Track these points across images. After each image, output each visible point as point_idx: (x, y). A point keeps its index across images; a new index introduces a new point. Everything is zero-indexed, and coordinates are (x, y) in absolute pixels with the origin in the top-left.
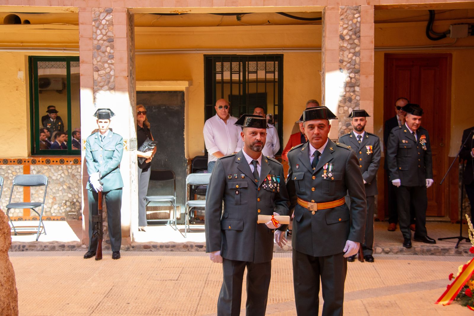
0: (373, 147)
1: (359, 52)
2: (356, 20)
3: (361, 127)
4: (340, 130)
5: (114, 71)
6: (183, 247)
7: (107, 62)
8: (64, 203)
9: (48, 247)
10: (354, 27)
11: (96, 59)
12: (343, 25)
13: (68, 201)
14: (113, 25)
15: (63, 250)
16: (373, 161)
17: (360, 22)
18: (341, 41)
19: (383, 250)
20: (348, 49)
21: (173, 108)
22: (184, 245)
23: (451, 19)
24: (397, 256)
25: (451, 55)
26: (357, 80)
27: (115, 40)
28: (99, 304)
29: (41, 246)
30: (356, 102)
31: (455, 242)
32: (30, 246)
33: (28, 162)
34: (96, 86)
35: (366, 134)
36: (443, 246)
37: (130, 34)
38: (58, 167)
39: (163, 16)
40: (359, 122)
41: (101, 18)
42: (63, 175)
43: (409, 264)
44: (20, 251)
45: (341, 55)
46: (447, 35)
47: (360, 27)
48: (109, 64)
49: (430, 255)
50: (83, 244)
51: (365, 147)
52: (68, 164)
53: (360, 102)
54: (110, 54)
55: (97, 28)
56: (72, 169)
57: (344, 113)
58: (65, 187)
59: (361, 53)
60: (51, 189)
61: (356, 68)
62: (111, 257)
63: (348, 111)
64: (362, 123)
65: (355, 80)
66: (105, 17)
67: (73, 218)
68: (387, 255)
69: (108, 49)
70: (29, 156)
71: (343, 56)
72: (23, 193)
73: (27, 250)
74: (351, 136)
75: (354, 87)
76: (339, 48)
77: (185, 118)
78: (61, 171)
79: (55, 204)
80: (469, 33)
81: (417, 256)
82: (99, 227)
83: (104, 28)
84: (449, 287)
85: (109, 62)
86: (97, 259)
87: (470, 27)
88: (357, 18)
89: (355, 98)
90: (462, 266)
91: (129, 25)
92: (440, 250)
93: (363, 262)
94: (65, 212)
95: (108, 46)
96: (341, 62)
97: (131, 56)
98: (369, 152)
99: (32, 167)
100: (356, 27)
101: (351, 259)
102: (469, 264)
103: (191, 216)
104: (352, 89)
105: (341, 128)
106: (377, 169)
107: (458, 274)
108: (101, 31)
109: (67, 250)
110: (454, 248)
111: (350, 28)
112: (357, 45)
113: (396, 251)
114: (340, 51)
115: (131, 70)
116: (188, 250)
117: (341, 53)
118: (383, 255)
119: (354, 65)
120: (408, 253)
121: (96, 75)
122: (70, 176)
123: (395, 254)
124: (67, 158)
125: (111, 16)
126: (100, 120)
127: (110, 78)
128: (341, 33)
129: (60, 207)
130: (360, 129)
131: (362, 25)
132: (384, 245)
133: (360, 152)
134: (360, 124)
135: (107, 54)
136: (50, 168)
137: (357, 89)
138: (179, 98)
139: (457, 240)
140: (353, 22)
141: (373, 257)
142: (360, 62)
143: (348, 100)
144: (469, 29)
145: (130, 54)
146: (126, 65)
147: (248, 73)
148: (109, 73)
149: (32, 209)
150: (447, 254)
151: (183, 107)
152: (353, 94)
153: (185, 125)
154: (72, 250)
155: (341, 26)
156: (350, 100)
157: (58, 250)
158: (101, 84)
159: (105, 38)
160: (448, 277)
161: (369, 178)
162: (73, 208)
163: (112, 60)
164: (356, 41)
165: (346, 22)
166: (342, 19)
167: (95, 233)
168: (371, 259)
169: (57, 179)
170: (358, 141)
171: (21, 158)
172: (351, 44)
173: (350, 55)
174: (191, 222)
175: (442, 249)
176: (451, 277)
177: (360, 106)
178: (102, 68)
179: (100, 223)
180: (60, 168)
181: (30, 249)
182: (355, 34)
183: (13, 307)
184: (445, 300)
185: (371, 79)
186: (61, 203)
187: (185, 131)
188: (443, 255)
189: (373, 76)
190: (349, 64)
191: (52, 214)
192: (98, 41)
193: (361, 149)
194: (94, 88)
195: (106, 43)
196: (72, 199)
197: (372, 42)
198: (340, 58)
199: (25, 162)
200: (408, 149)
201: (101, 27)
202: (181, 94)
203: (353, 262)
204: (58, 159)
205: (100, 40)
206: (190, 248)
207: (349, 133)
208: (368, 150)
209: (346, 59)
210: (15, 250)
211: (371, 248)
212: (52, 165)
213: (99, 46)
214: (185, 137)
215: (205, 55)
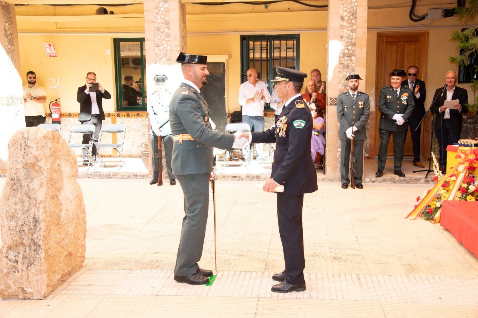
0: (364, 103)
1: (355, 30)
2: (353, 4)
3: (355, 87)
4: (340, 90)
5: (170, 46)
6: (222, 177)
7: (164, 40)
8: (140, 145)
9: (126, 176)
10: (352, 10)
11: (157, 38)
12: (344, 8)
13: (143, 144)
14: (169, 11)
15: (136, 178)
16: (364, 113)
17: (356, 6)
18: (342, 21)
19: (371, 180)
20: (347, 27)
21: (217, 75)
22: (223, 176)
23: (429, 5)
24: (380, 184)
25: (428, 33)
26: (353, 51)
27: (170, 23)
28: (155, 217)
29: (121, 175)
30: (353, 69)
31: (425, 174)
32: (113, 175)
33: (115, 115)
34: (157, 58)
35: (359, 92)
36: (415, 177)
37: (182, 18)
38: (135, 119)
39: (210, 6)
40: (354, 83)
41: (160, 6)
42: (139, 125)
43: (389, 190)
44: (106, 178)
45: (341, 32)
46: (426, 18)
47: (356, 10)
48: (166, 41)
49: (406, 183)
50: (150, 174)
51: (357, 102)
52: (142, 117)
53: (355, 68)
54: (167, 33)
55: (157, 14)
56: (145, 121)
57: (343, 77)
58: (141, 134)
59: (357, 30)
60: (131, 135)
61: (353, 42)
62: (169, 183)
63: (346, 75)
64: (356, 84)
65: (352, 52)
66: (163, 5)
67: (147, 156)
68: (373, 183)
69: (166, 30)
70: (115, 111)
71: (343, 33)
72: (111, 138)
73: (111, 177)
74: (347, 94)
75: (351, 56)
76: (340, 27)
77: (226, 82)
78: (138, 122)
79: (134, 146)
80: (442, 15)
81: (396, 184)
82: (160, 162)
83: (163, 14)
84: (416, 207)
85: (167, 39)
86: (158, 185)
87: (444, 10)
88: (354, 3)
89: (352, 65)
90: (427, 191)
91: (181, 11)
92: (413, 180)
93: (354, 188)
94: (141, 152)
95: (165, 28)
96: (341, 38)
97: (183, 35)
98: (360, 107)
99: (118, 119)
100: (354, 10)
101: (345, 186)
102: (432, 189)
103: (231, 155)
104: (349, 58)
105: (340, 89)
106: (367, 119)
107: (423, 197)
108: (160, 16)
109: (139, 178)
110: (424, 178)
111: (349, 11)
112: (354, 24)
113: (380, 180)
114: (341, 29)
115: (183, 46)
116: (226, 179)
117: (341, 30)
118: (370, 183)
119: (352, 40)
120: (389, 182)
121: (157, 49)
122: (144, 126)
123: (379, 183)
124: (142, 113)
125: (167, 5)
126: (158, 83)
127: (167, 52)
128: (342, 14)
129: (137, 148)
130: (355, 89)
131: (358, 8)
132: (371, 176)
133: (354, 107)
134: (355, 85)
135: (164, 33)
136: (130, 120)
137: (353, 58)
138: (221, 68)
139: (426, 172)
140: (351, 6)
141: (363, 185)
142: (356, 37)
143: (346, 67)
144: (442, 12)
145: (182, 33)
146: (179, 41)
147: (274, 49)
148: (166, 48)
149: (115, 149)
150: (418, 183)
151: (224, 75)
152: (350, 62)
153: (226, 88)
154: (142, 178)
155: (341, 9)
156: (348, 67)
157: (133, 178)
158: (161, 56)
159: (163, 21)
160: (416, 200)
161: (360, 126)
162: (146, 149)
163: (168, 38)
164: (353, 21)
165: (346, 6)
166: (343, 4)
167: (157, 167)
168: (361, 187)
169: (135, 128)
170: (353, 98)
171: (110, 113)
172: (349, 23)
173: (349, 32)
174: (230, 159)
175: (414, 179)
176: (418, 199)
177: (355, 71)
178: (161, 45)
179: (160, 159)
180: (137, 119)
181: (114, 177)
182: (353, 15)
183: (82, 217)
184: (412, 216)
185: (365, 50)
186: (138, 146)
187: (226, 92)
188: (415, 184)
189: (366, 48)
190: (347, 39)
191: (132, 153)
192: (158, 23)
193: (355, 103)
194: (155, 60)
195: (164, 25)
196: (145, 142)
197: (366, 22)
198: (340, 34)
199: (112, 115)
200: (390, 102)
201: (160, 13)
202: (222, 65)
203: (347, 189)
204: (135, 113)
205: (160, 23)
206: (227, 178)
207: (346, 92)
208: (360, 105)
209: (345, 35)
210: (103, 177)
211: (361, 179)
212: (131, 118)
213: (159, 27)
214: (226, 97)
215: (241, 36)
